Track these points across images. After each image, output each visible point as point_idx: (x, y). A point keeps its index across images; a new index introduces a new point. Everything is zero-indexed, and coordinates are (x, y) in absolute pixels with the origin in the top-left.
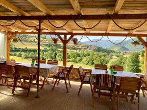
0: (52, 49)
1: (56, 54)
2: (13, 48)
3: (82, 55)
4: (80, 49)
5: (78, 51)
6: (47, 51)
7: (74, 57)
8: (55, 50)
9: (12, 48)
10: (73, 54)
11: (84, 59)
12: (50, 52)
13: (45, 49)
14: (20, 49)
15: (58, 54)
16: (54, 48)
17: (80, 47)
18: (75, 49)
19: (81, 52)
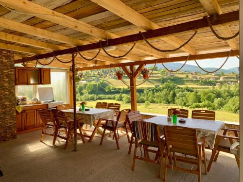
0: (168, 87)
1: (174, 95)
2: (111, 88)
3: (226, 94)
4: (222, 83)
5: (217, 87)
6: (160, 90)
7: (209, 98)
8: (173, 88)
9: (109, 89)
10: (206, 94)
11: (231, 101)
12: (164, 92)
13: (157, 86)
14: (120, 89)
15: (178, 95)
16: (171, 84)
17: (221, 80)
18: (210, 83)
19: (222, 89)
